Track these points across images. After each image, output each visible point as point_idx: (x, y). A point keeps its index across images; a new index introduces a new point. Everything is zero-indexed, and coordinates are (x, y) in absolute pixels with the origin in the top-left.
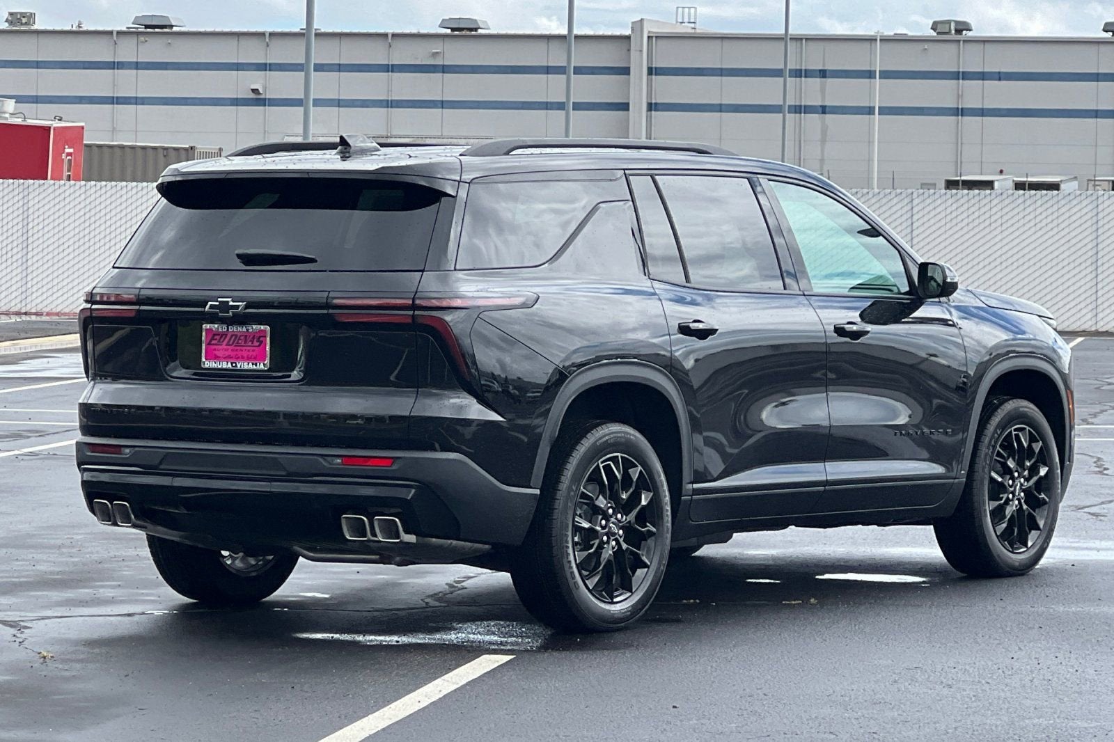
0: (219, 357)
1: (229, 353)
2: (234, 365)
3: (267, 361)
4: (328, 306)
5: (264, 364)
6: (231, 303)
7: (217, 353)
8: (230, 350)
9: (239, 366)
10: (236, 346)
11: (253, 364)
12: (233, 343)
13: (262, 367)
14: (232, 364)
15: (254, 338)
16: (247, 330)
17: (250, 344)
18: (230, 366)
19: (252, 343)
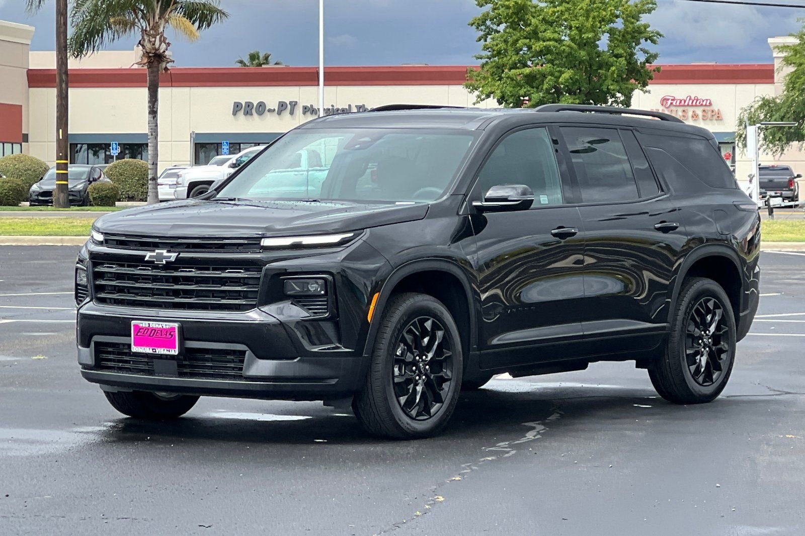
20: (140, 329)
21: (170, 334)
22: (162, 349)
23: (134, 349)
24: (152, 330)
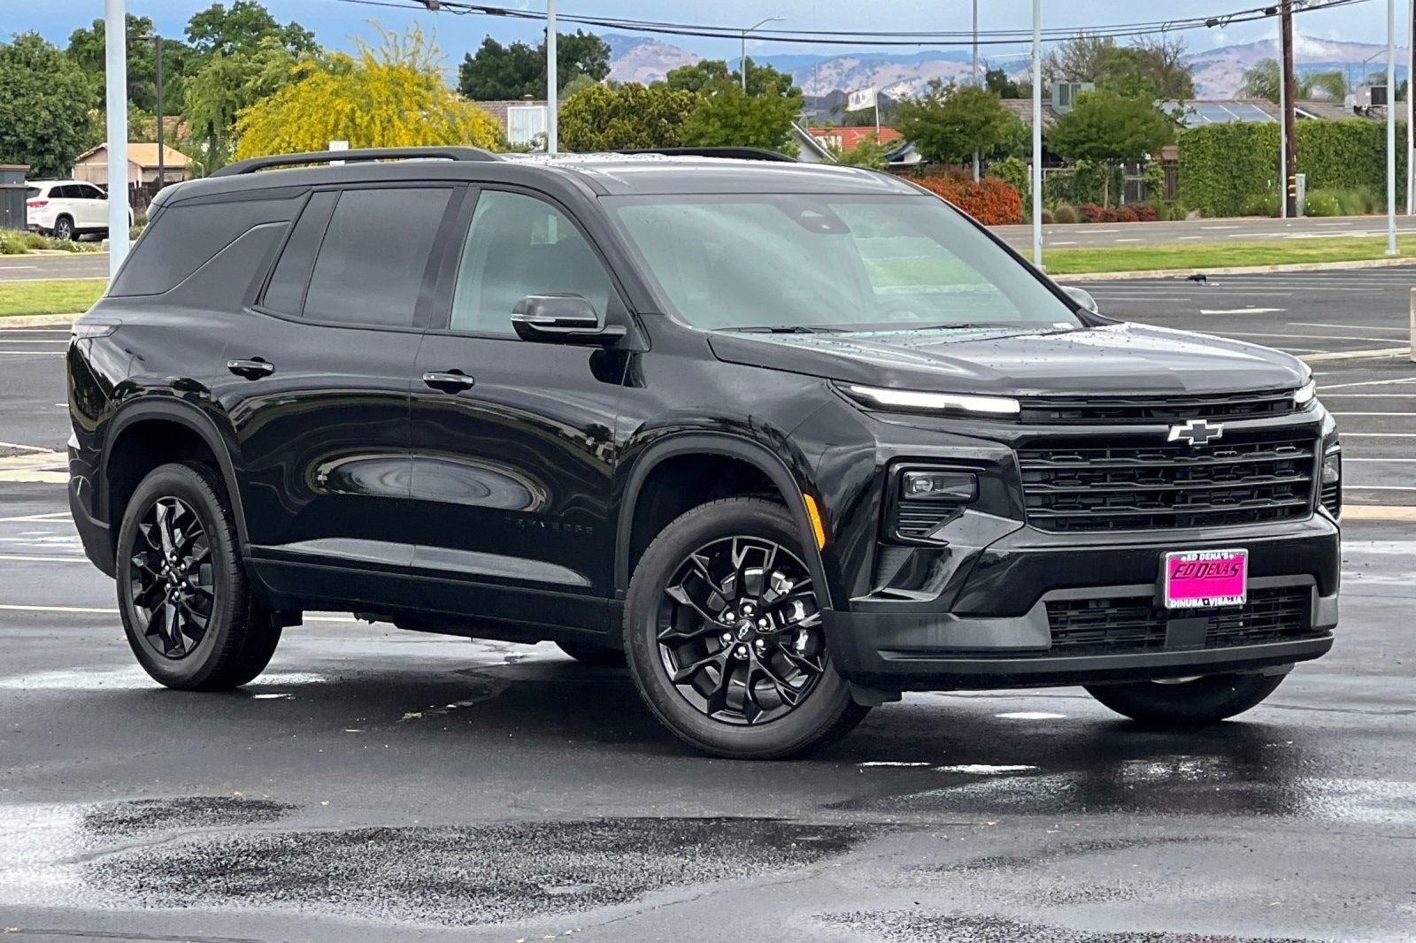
20: (1180, 566)
21: (1233, 569)
22: (1220, 599)
23: (1173, 603)
24: (1202, 565)
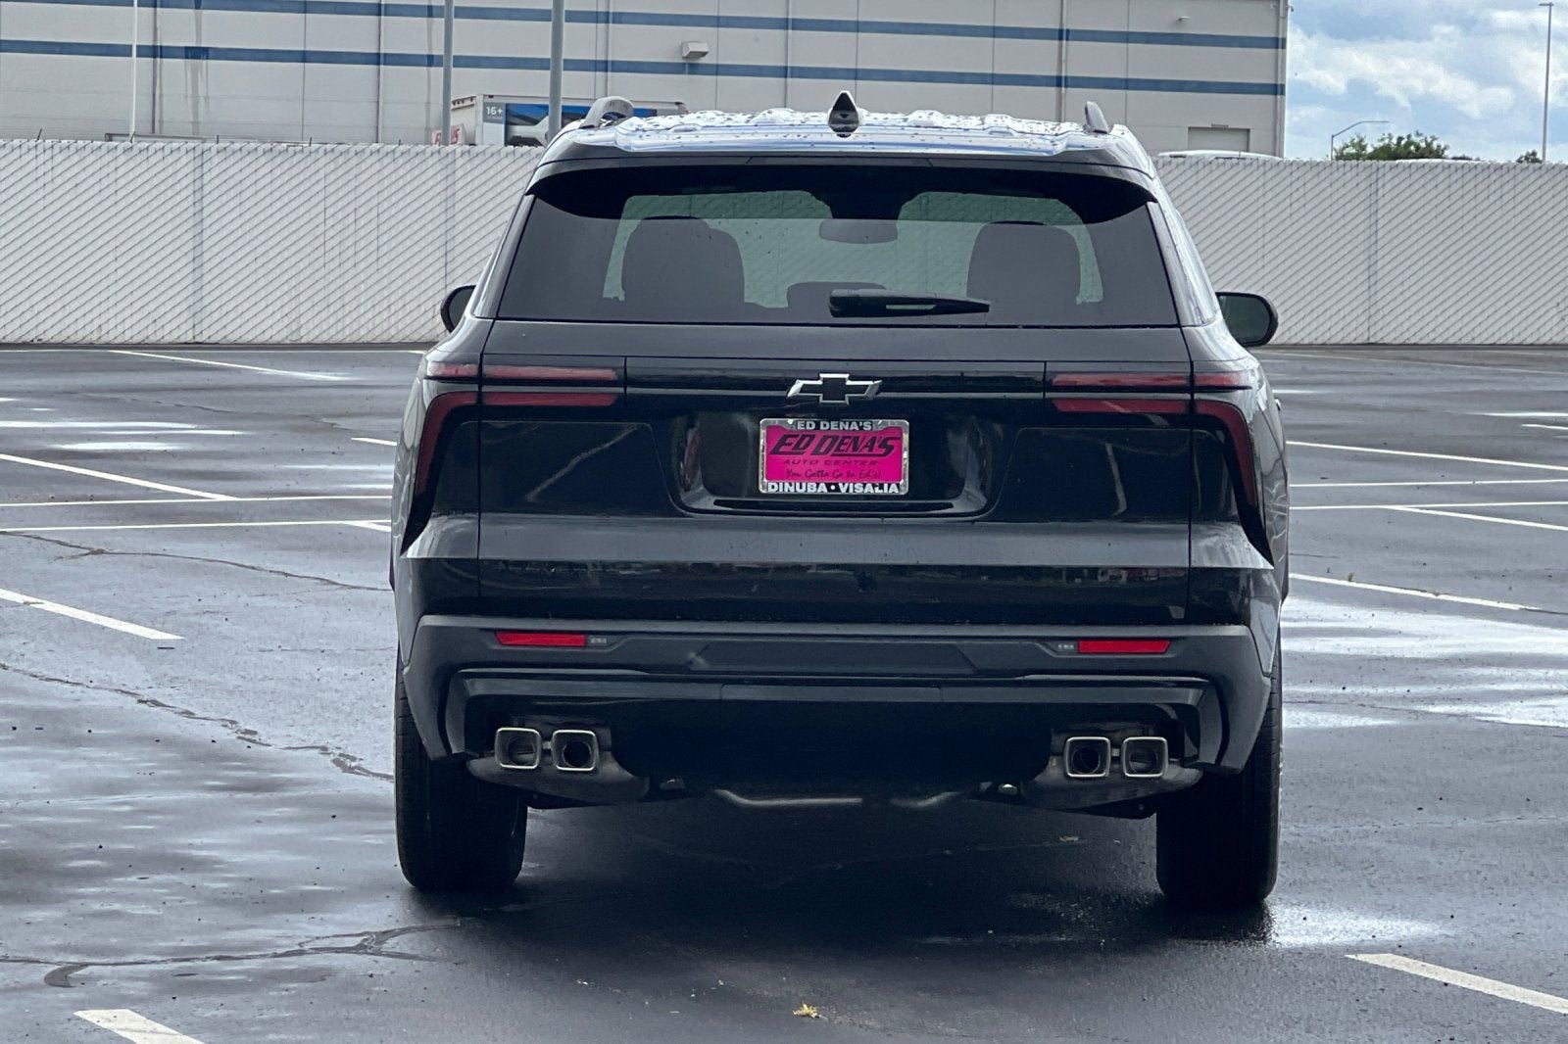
0: (798, 475)
1: (820, 466)
2: (833, 487)
3: (904, 482)
4: (1047, 385)
5: (898, 485)
6: (849, 383)
7: (790, 467)
8: (821, 463)
9: (843, 490)
10: (833, 455)
11: (874, 486)
12: (827, 451)
13: (894, 489)
14: (828, 486)
15: (873, 440)
16: (861, 428)
17: (866, 451)
18: (825, 490)
19: (871, 450)
